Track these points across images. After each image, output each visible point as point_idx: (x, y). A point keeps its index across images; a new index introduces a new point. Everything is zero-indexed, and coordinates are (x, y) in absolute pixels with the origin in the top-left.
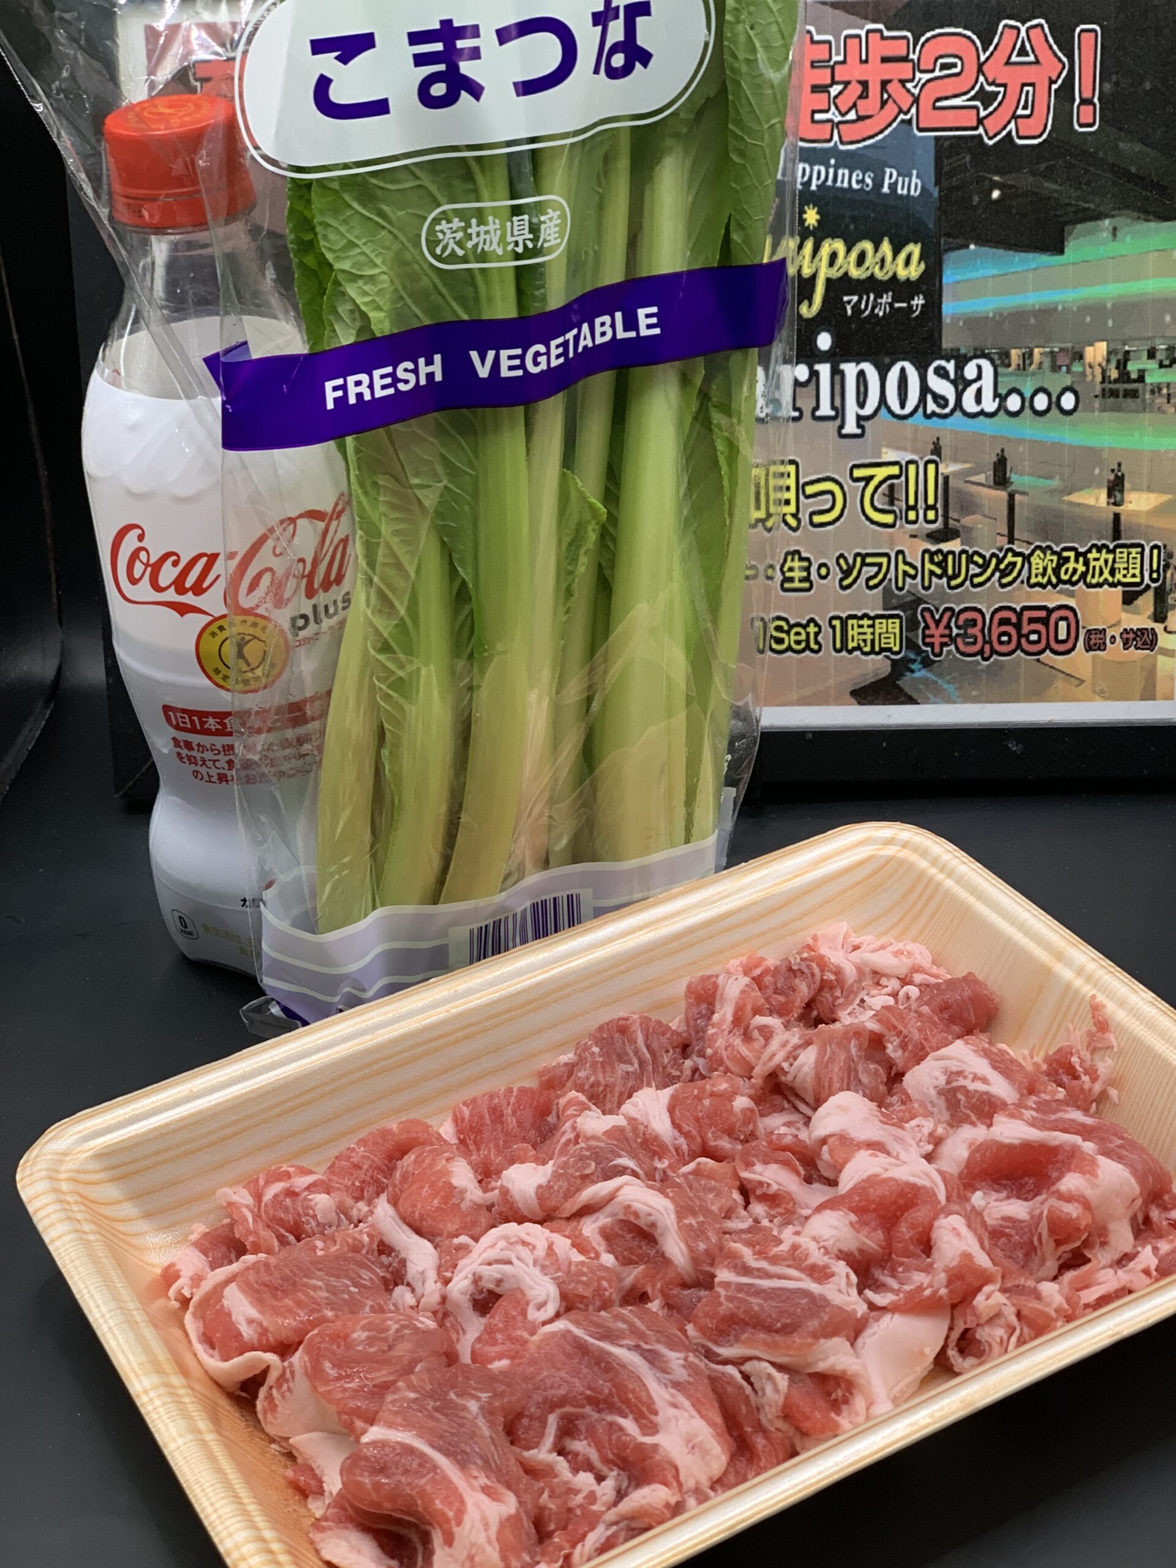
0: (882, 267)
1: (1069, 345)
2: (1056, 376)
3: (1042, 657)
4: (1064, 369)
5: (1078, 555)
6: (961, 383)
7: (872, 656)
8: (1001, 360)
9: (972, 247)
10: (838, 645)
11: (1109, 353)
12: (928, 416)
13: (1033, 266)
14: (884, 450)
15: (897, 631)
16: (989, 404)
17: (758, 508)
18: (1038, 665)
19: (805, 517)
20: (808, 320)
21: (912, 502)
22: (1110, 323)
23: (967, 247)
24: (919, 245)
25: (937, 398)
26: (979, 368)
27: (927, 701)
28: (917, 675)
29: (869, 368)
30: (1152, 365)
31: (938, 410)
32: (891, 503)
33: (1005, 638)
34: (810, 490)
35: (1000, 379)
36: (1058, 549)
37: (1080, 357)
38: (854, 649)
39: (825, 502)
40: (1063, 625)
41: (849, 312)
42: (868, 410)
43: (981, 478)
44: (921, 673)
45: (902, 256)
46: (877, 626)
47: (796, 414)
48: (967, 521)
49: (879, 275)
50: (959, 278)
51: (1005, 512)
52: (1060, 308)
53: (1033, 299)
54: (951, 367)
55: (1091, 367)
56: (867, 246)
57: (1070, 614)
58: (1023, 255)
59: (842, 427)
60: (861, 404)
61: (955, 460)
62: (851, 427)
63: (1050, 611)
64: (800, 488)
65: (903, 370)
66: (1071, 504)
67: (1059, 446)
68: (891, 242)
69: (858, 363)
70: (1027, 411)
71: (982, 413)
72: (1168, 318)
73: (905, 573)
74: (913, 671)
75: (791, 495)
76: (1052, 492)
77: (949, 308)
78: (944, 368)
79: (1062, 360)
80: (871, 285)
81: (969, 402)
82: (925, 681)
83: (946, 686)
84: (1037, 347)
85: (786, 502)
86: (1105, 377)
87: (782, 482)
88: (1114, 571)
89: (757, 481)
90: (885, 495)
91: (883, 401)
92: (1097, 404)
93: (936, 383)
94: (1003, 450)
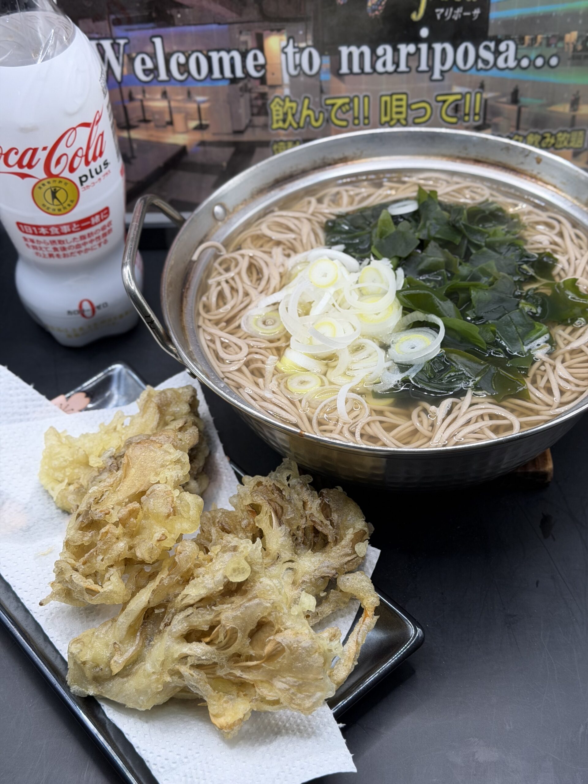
1: (557, 33)
2: (548, 49)
4: (553, 45)
5: (552, 135)
6: (497, 53)
8: (520, 41)
11: (579, 37)
12: (478, 70)
14: (454, 87)
16: (512, 63)
17: (386, 115)
19: (410, 120)
20: (416, 22)
21: (467, 111)
22: (580, 22)
25: (484, 61)
26: (508, 46)
29: (449, 47)
31: (484, 67)
32: (456, 112)
34: (414, 107)
35: (518, 51)
36: (541, 133)
37: (562, 39)
39: (422, 112)
41: (439, 17)
42: (446, 67)
43: (504, 100)
47: (408, 70)
48: (495, 120)
51: (516, 116)
52: (554, 14)
53: (540, 10)
54: (492, 45)
55: (568, 44)
59: (432, 75)
60: (443, 63)
61: (491, 90)
62: (437, 75)
64: (408, 106)
65: (466, 47)
66: (551, 111)
67: (546, 83)
69: (442, 43)
70: (532, 67)
71: (507, 68)
75: (404, 109)
76: (541, 105)
77: (494, 15)
78: (489, 46)
79: (553, 41)
80: (451, 3)
81: (501, 63)
84: (540, 34)
85: (400, 113)
86: (575, 49)
87: (399, 103)
88: (569, 142)
89: (386, 103)
90: (453, 109)
91: (455, 62)
92: (569, 63)
93: (484, 53)
94: (517, 87)
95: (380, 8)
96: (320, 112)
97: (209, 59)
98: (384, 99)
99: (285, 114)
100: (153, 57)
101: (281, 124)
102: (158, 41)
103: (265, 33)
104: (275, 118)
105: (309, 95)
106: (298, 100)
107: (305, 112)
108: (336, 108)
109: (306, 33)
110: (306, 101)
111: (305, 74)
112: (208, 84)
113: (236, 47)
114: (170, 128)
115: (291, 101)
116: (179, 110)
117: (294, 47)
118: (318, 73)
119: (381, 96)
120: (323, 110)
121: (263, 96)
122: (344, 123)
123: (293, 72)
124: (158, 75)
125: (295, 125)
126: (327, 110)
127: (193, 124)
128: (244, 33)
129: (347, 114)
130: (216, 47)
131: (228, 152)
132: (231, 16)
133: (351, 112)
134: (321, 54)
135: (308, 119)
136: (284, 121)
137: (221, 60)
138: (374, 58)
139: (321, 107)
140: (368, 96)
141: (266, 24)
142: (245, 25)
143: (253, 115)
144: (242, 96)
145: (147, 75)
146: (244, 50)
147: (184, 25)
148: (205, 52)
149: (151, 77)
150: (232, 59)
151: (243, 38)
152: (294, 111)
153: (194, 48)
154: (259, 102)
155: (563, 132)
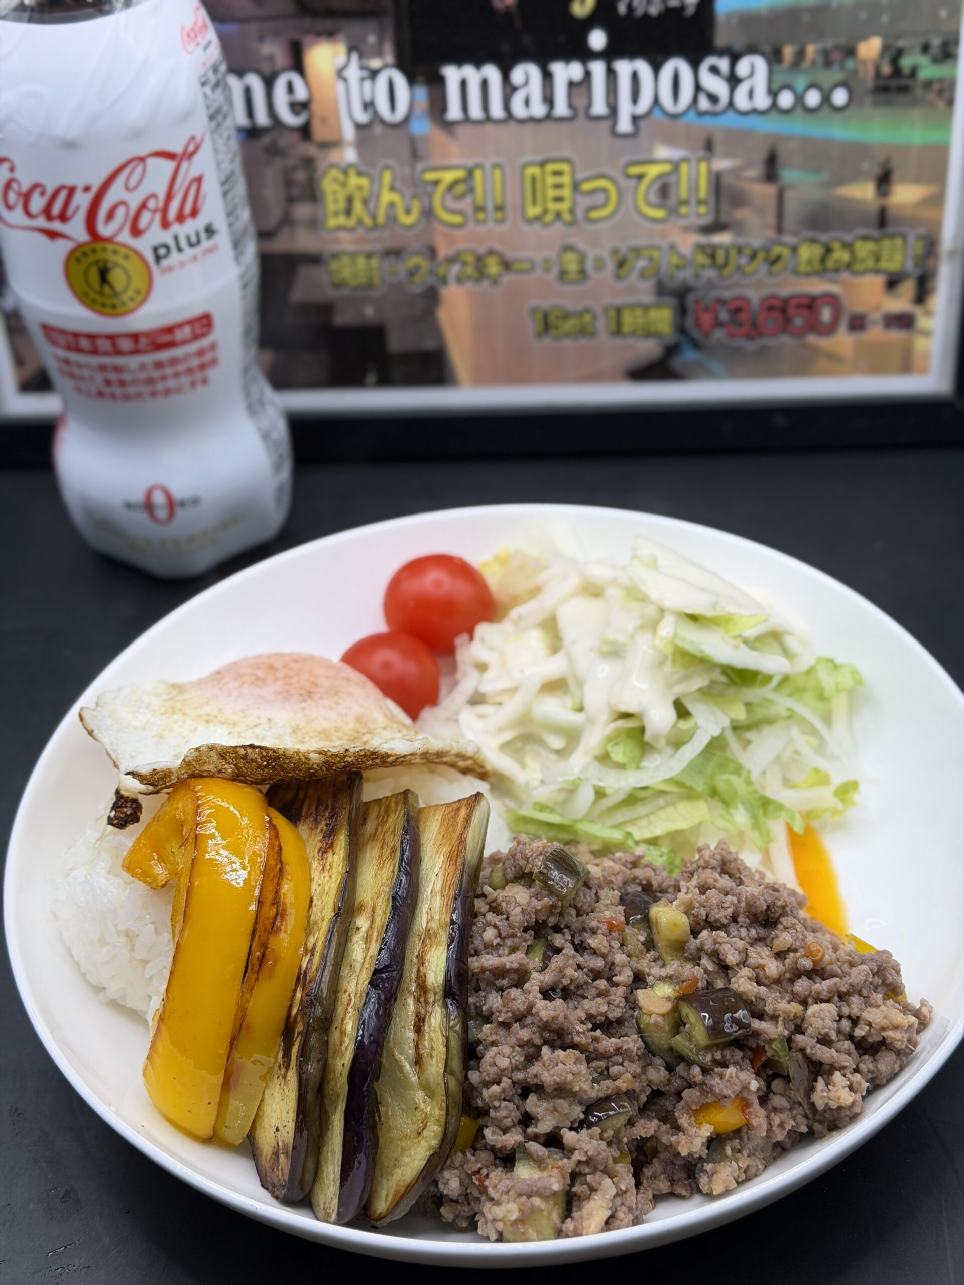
1: (842, 41)
2: (827, 72)
4: (837, 65)
5: (844, 245)
6: (733, 81)
8: (774, 57)
11: (884, 49)
12: (700, 114)
14: (656, 148)
16: (762, 101)
17: (534, 202)
18: (802, 346)
19: (580, 213)
20: (581, 19)
21: (683, 195)
22: (885, 19)
25: (709, 96)
26: (753, 67)
28: (687, 357)
29: (642, 67)
30: (923, 61)
31: (710, 108)
34: (586, 186)
35: (774, 75)
36: (824, 240)
37: (851, 52)
39: (600, 197)
40: (826, 310)
41: (622, 10)
42: (642, 109)
43: (752, 174)
44: (689, 355)
47: (572, 114)
48: (737, 215)
51: (775, 207)
52: (834, 3)
54: (724, 64)
55: (864, 62)
59: (616, 125)
60: (635, 103)
61: (726, 155)
62: (624, 125)
63: (814, 299)
64: (576, 186)
65: (676, 68)
66: (840, 197)
67: (827, 143)
69: (631, 61)
70: (799, 109)
71: (755, 112)
72: (943, 13)
74: (683, 354)
75: (566, 192)
76: (822, 186)
77: (724, 5)
78: (718, 66)
79: (836, 56)
81: (741, 101)
82: (695, 361)
83: (713, 364)
84: (811, 43)
85: (563, 199)
86: (878, 74)
87: (558, 180)
88: (877, 259)
90: (658, 191)
91: (656, 101)
92: (869, 100)
93: (709, 81)
94: (774, 148)
96: (414, 196)
98: (529, 171)
101: (342, 220)
103: (307, 39)
104: (331, 207)
105: (391, 163)
106: (372, 172)
107: (387, 197)
108: (441, 189)
109: (380, 41)
110: (387, 175)
111: (382, 120)
113: (255, 67)
115: (360, 174)
117: (363, 68)
118: (407, 120)
119: (525, 166)
120: (419, 193)
121: (308, 163)
122: (458, 219)
123: (363, 118)
125: (368, 222)
126: (426, 192)
128: (267, 39)
129: (464, 201)
133: (470, 198)
134: (412, 80)
135: (391, 210)
136: (348, 212)
138: (508, 90)
139: (416, 186)
140: (500, 166)
141: (307, 22)
142: (268, 23)
143: (289, 200)
144: (268, 163)
146: (268, 72)
150: (248, 91)
151: (266, 49)
152: (365, 193)
154: (301, 176)
155: (865, 238)
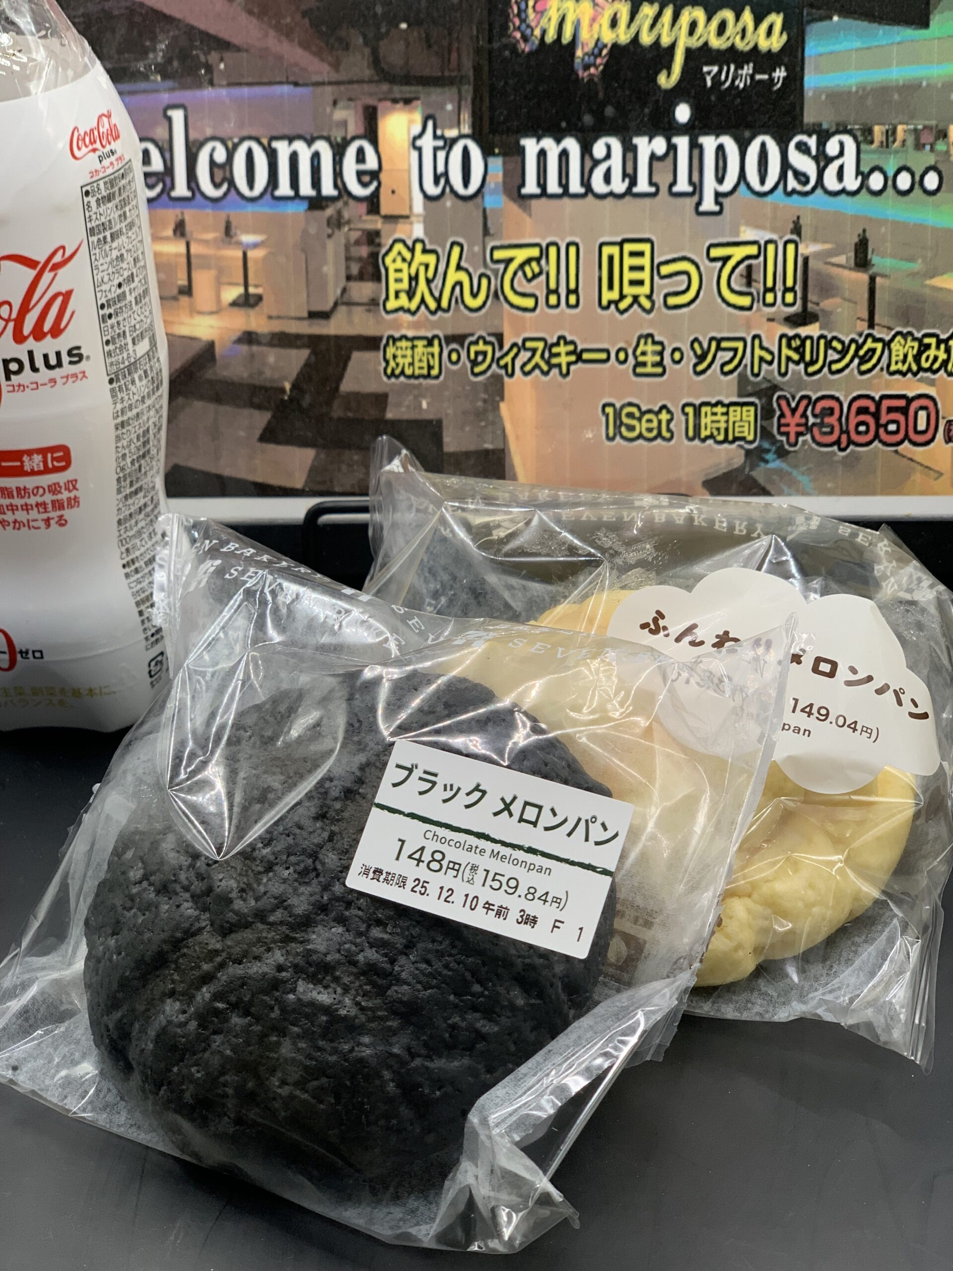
0: (743, 37)
1: (933, 123)
2: (918, 154)
3: (900, 448)
4: (928, 147)
5: (939, 342)
6: (823, 160)
7: (726, 446)
8: (864, 136)
9: (836, 18)
10: (691, 433)
12: (788, 194)
13: (898, 39)
14: (743, 228)
15: (752, 419)
16: (852, 182)
17: (611, 287)
18: (897, 456)
19: (659, 299)
20: (667, 92)
21: (770, 284)
23: (831, 18)
24: (781, 16)
25: (798, 174)
26: (842, 145)
27: (780, 493)
28: (771, 465)
29: (730, 144)
31: (799, 188)
32: (749, 284)
33: (862, 428)
34: (665, 270)
35: (862, 156)
36: (918, 335)
37: (945, 135)
38: (707, 438)
39: (680, 283)
40: (922, 415)
41: (709, 83)
42: (727, 186)
43: (842, 259)
44: (776, 464)
45: (764, 26)
46: (731, 413)
47: (653, 190)
48: (827, 304)
49: (740, 45)
50: (821, 50)
51: (866, 296)
52: (924, 84)
53: (897, 74)
54: (812, 142)
56: (728, 14)
57: (930, 404)
58: (887, 28)
59: (699, 204)
60: (720, 180)
61: (815, 240)
62: (708, 204)
63: (910, 400)
64: (655, 268)
65: (763, 145)
66: (935, 288)
67: (920, 227)
68: (753, 11)
69: (717, 136)
70: (890, 190)
71: (843, 191)
73: (761, 359)
74: (767, 462)
75: (645, 275)
76: (913, 275)
77: (812, 81)
78: (805, 144)
79: (927, 138)
80: (732, 56)
81: (830, 181)
82: (779, 472)
83: (800, 478)
84: (900, 123)
85: (640, 283)
87: (636, 261)
89: (611, 258)
90: (742, 276)
91: (742, 177)
93: (797, 160)
94: (864, 231)
95: (599, 61)
96: (481, 276)
97: (272, 156)
98: (606, 251)
99: (413, 279)
100: (166, 150)
101: (403, 301)
102: (177, 116)
103: (381, 106)
104: (393, 287)
105: (461, 240)
106: (440, 250)
107: (453, 276)
108: (513, 267)
109: (458, 110)
110: (456, 251)
111: (452, 190)
112: (264, 209)
113: (325, 134)
114: (184, 299)
115: (425, 251)
116: (207, 262)
117: (435, 137)
118: (479, 191)
119: (601, 246)
120: (489, 273)
121: (373, 237)
122: (529, 303)
123: (432, 190)
124: (173, 187)
125: (432, 305)
126: (496, 272)
127: (233, 293)
128: (341, 104)
129: (535, 282)
130: (286, 131)
131: (298, 357)
132: (320, 69)
133: (543, 277)
134: (487, 152)
135: (458, 289)
136: (411, 294)
137: (294, 159)
138: (588, 164)
139: (485, 265)
140: (577, 245)
141: (385, 87)
142: (342, 88)
143: (349, 278)
144: (329, 236)
145: (150, 187)
146: (339, 140)
147: (230, 85)
148: (265, 141)
149: (159, 188)
150: (316, 156)
151: (339, 114)
152: (430, 274)
153: (245, 133)
154: (364, 251)
